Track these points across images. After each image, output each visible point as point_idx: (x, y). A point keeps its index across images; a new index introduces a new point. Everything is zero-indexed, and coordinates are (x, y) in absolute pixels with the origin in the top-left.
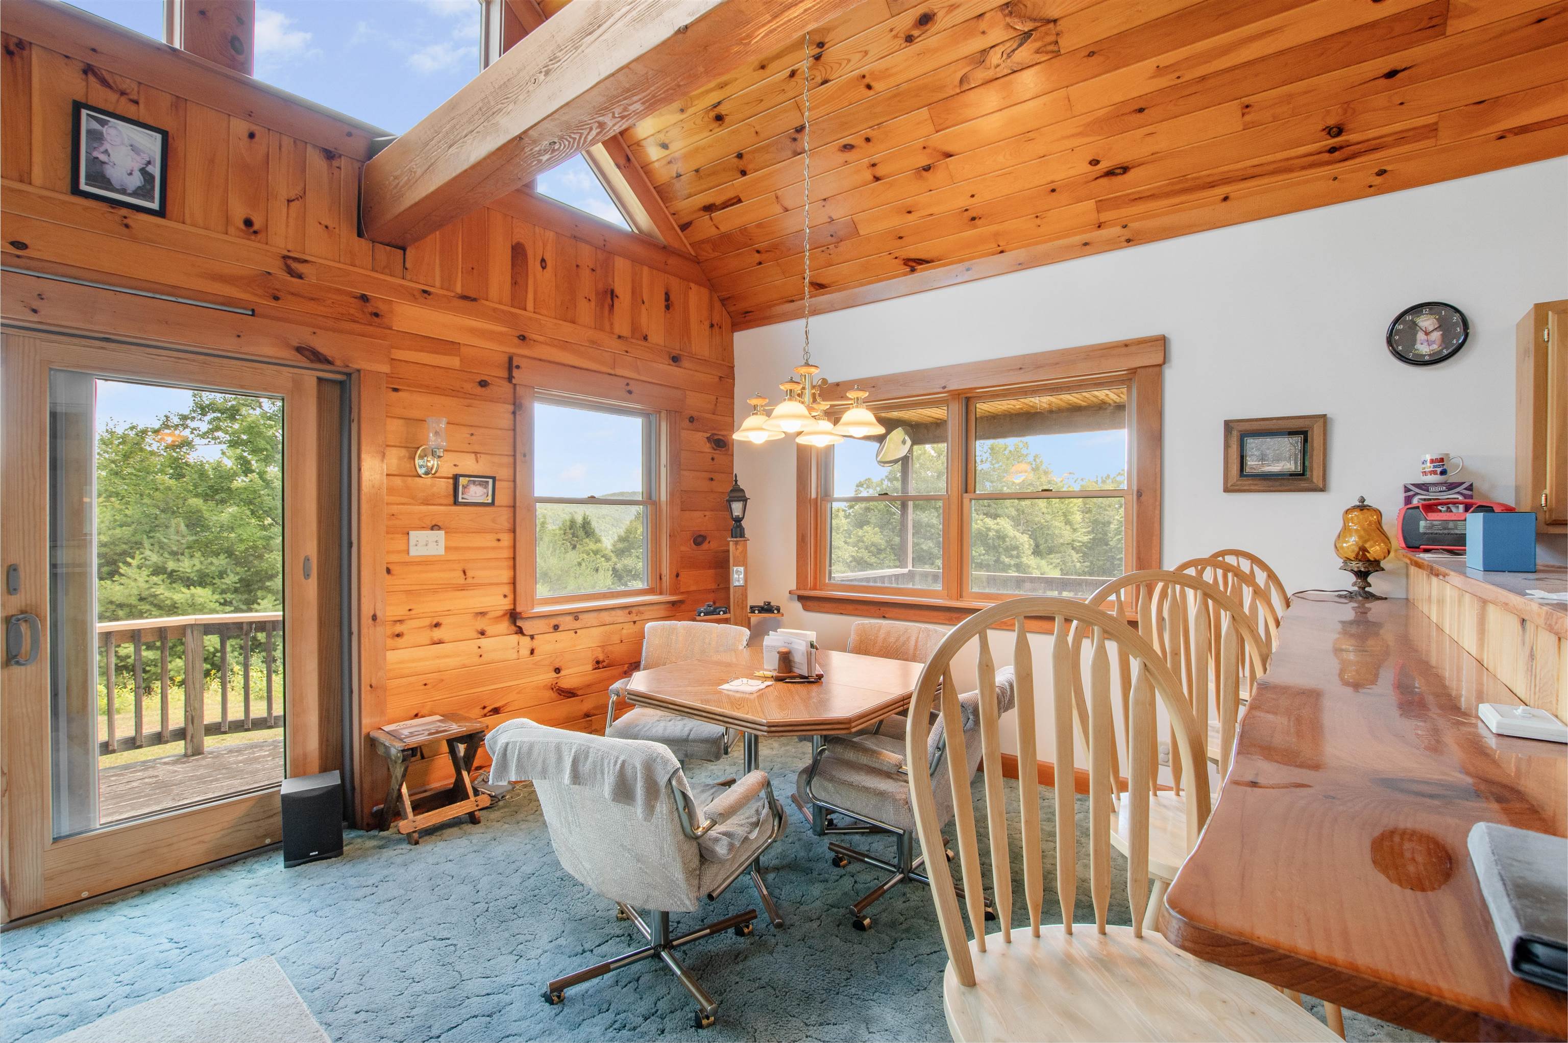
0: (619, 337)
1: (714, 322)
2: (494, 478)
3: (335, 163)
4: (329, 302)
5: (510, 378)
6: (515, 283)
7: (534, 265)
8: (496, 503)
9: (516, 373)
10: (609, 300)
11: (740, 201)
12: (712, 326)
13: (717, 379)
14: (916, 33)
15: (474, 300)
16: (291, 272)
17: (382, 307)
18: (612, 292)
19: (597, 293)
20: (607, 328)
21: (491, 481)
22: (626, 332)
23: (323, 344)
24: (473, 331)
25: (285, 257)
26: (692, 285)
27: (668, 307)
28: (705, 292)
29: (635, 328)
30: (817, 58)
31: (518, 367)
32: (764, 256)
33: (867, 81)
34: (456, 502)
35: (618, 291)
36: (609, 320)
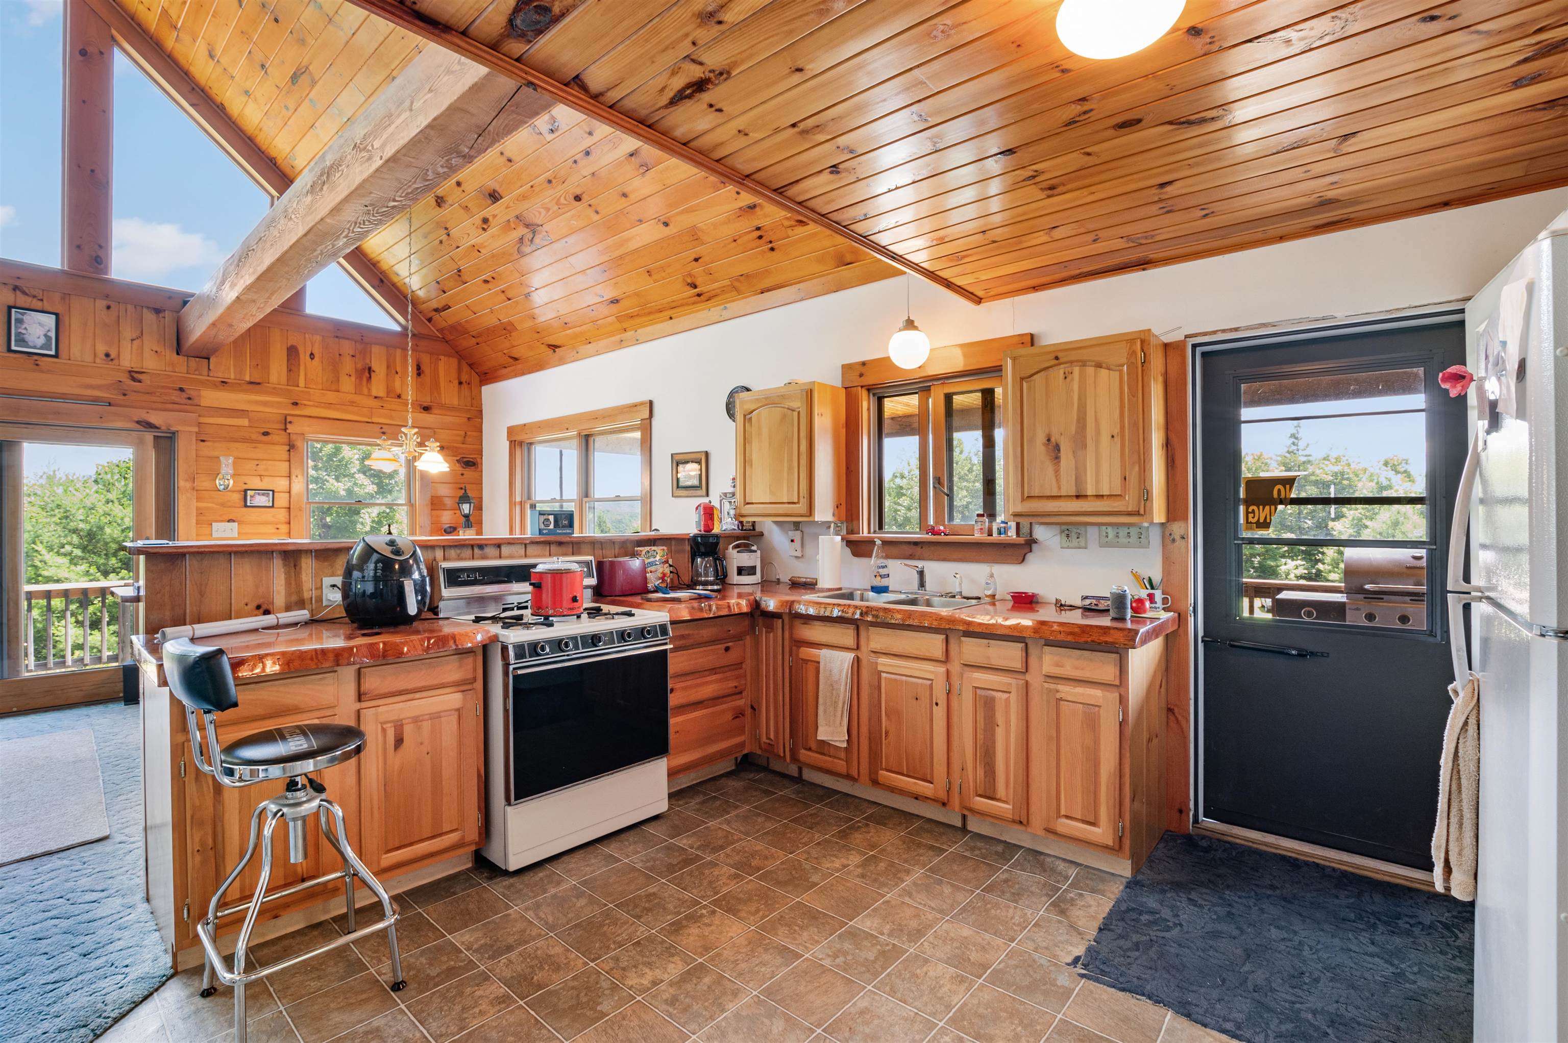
0: (376, 397)
1: (463, 380)
2: (273, 491)
3: (161, 315)
4: (158, 394)
5: (285, 429)
6: (289, 370)
7: (304, 357)
8: (275, 505)
9: (288, 426)
10: (367, 375)
11: (450, 307)
12: (460, 383)
13: (466, 420)
14: (485, 227)
15: (259, 384)
16: (134, 379)
17: (192, 393)
18: (370, 369)
19: (356, 370)
20: (365, 391)
21: (271, 493)
22: (382, 393)
23: (155, 418)
24: (257, 403)
25: (130, 372)
26: (442, 357)
27: (419, 374)
28: (454, 362)
29: (389, 391)
30: (449, 235)
31: (290, 422)
32: (478, 340)
33: (476, 248)
34: (246, 506)
35: (374, 367)
36: (367, 387)
